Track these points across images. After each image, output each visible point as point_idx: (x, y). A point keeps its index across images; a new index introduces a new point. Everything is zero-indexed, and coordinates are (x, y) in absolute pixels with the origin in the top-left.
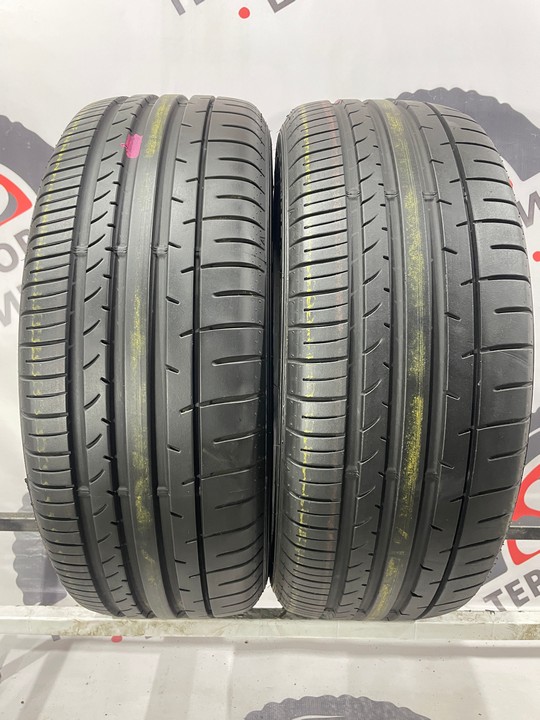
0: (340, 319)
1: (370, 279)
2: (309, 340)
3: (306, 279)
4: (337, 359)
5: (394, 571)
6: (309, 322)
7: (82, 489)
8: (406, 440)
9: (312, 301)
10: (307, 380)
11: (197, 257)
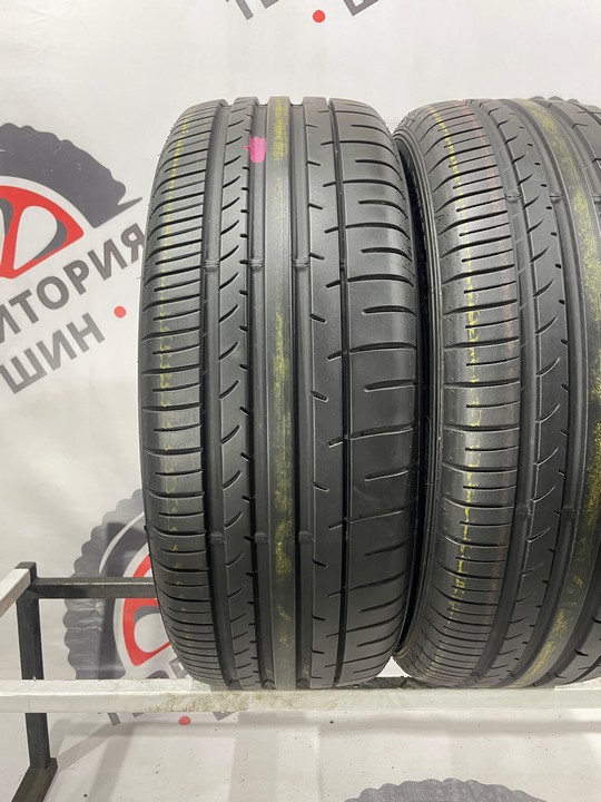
0: (510, 336)
1: (542, 291)
2: (473, 361)
3: (466, 292)
4: (508, 381)
5: (562, 625)
6: (473, 340)
7: (215, 535)
8: (587, 473)
9: (475, 317)
10: (472, 406)
11: (342, 270)
